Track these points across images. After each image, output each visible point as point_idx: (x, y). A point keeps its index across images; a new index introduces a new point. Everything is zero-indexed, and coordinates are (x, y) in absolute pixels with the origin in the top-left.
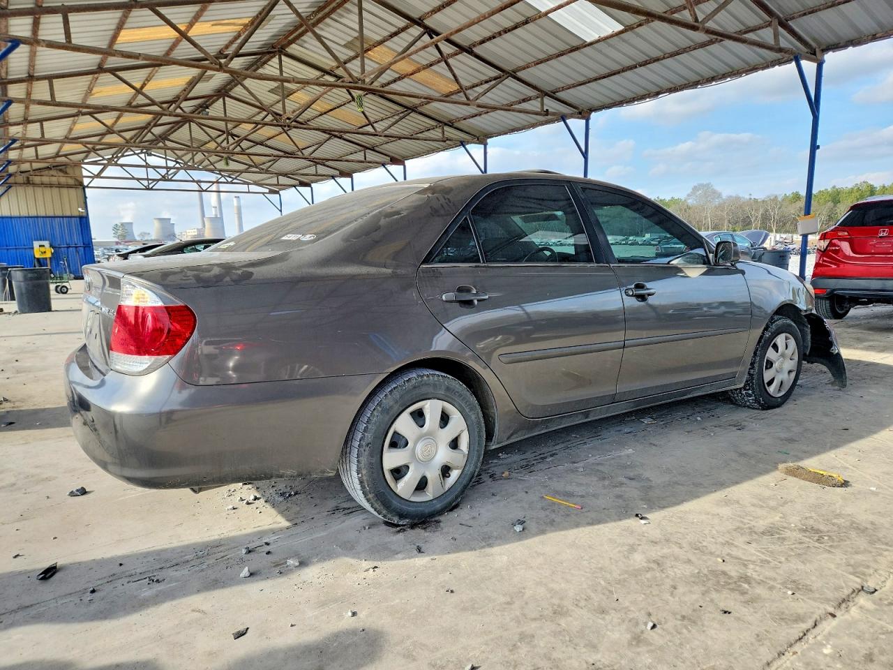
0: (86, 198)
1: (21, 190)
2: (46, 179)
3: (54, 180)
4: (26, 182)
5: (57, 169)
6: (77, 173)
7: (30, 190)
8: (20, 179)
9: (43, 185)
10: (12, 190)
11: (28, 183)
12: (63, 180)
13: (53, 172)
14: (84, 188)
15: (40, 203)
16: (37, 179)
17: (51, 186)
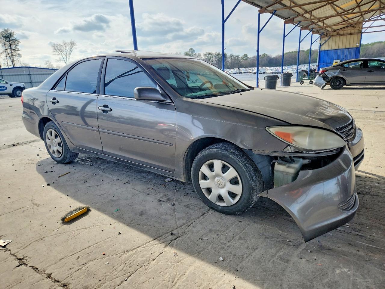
0: (361, 38)
1: (334, 38)
2: (345, 32)
3: (349, 32)
4: (337, 34)
5: (351, 26)
6: (360, 26)
7: (338, 37)
8: (335, 33)
9: (344, 35)
10: (331, 38)
11: (338, 34)
12: (353, 31)
13: (349, 28)
14: (362, 33)
15: (341, 42)
16: (342, 32)
17: (347, 34)
